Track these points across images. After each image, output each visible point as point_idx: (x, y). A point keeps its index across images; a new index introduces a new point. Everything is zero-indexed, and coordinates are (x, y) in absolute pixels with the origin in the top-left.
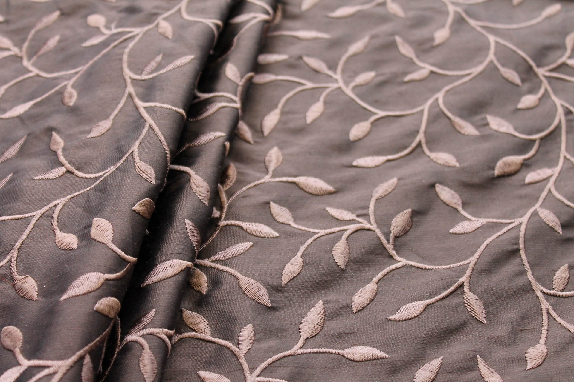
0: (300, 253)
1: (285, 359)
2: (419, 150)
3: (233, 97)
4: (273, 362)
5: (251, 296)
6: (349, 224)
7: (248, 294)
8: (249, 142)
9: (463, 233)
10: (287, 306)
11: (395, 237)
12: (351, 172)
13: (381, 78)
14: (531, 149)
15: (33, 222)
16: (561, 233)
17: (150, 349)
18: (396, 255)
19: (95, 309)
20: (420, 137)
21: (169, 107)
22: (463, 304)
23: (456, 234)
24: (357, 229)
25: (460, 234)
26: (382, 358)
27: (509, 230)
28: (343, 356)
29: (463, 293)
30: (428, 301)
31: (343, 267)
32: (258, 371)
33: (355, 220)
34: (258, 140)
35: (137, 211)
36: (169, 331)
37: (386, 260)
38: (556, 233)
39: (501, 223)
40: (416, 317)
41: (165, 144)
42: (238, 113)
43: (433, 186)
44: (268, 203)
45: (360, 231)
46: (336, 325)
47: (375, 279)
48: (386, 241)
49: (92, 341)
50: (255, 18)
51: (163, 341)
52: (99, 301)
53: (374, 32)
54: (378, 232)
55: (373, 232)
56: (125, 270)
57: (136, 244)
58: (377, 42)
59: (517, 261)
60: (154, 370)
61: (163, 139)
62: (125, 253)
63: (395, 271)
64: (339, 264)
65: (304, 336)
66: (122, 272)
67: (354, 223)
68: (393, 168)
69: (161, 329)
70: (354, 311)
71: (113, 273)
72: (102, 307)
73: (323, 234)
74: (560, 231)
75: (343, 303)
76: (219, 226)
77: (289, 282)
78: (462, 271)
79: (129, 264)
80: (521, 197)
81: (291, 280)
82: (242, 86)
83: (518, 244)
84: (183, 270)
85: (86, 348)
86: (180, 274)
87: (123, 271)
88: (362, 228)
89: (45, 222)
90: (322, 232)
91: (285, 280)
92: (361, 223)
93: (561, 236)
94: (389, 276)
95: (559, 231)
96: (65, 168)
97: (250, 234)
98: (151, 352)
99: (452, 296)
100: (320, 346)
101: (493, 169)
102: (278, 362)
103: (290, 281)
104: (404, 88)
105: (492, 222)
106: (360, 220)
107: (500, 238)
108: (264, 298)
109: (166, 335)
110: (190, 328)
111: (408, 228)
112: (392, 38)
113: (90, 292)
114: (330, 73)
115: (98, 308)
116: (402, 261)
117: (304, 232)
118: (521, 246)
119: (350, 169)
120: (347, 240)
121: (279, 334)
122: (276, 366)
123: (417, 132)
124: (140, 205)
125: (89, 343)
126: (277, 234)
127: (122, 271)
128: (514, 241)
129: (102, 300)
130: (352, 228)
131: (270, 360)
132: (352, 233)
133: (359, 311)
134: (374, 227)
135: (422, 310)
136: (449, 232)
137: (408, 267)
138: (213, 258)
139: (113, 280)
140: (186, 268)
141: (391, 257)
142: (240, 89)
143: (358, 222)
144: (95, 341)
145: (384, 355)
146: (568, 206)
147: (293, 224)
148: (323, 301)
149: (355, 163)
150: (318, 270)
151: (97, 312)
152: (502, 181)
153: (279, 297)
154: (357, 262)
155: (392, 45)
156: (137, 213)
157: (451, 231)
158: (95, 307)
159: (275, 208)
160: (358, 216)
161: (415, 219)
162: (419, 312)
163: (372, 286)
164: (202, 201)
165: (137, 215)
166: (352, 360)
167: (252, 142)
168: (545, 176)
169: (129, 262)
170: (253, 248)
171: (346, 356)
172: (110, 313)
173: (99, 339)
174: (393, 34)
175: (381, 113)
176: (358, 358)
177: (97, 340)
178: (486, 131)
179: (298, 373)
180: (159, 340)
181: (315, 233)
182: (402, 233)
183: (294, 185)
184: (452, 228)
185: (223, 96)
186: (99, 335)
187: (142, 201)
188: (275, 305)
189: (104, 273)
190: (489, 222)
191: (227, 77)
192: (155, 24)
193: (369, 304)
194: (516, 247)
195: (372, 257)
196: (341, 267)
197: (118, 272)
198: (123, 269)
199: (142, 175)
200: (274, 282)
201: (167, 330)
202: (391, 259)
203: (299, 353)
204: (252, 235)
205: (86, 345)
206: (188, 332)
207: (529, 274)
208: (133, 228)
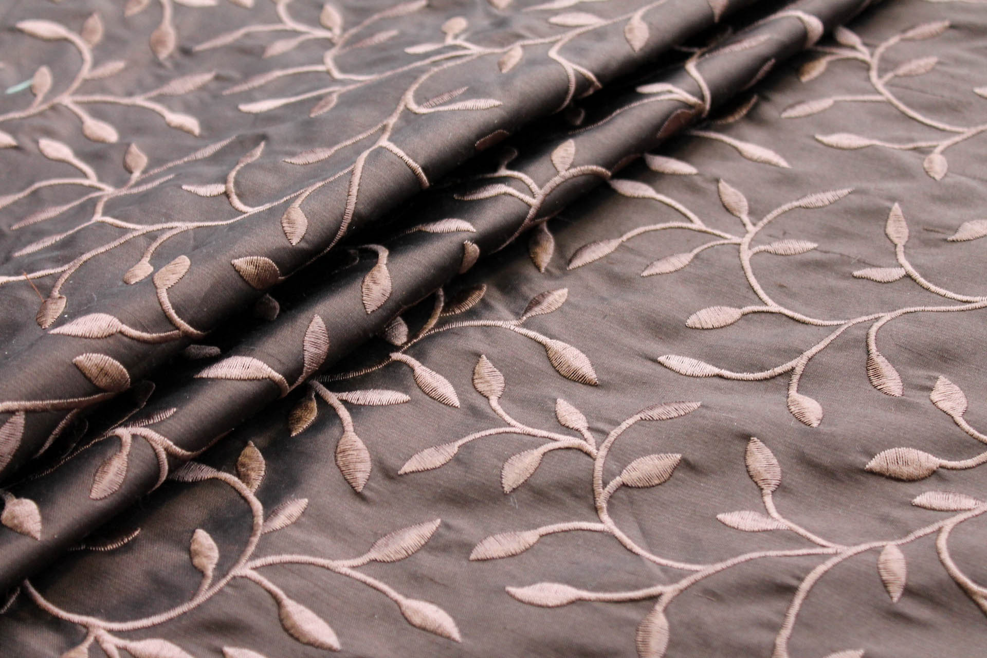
0: (460, 442)
1: (311, 568)
2: (781, 381)
3: (534, 187)
4: (291, 563)
5: (341, 464)
6: (569, 434)
7: (339, 459)
8: (538, 268)
9: (736, 527)
10: (385, 505)
11: (624, 483)
12: (648, 368)
13: (818, 256)
14: (970, 456)
15: (129, 236)
16: (895, 599)
17: (127, 455)
18: (605, 510)
19: (74, 360)
20: (799, 363)
21: (401, 153)
22: (636, 626)
23: (724, 524)
24: (571, 446)
25: (730, 527)
26: (449, 638)
27: (809, 555)
28: (399, 606)
29: (651, 610)
30: (585, 594)
31: (507, 489)
32: (259, 562)
33: (580, 431)
34: (553, 270)
35: (237, 268)
36: (174, 447)
37: (585, 511)
38: (886, 595)
39: (809, 540)
40: (548, 607)
41: (353, 200)
42: (527, 213)
43: (746, 437)
44: (478, 355)
45: (575, 451)
46: (429, 563)
47: (543, 530)
48: (601, 482)
49: (42, 400)
50: (670, 92)
51: (157, 455)
52: (88, 354)
53: (864, 185)
54: (599, 465)
55: (592, 460)
56: (162, 335)
57: (205, 310)
58: (857, 200)
59: (779, 604)
60: (112, 484)
61: (354, 191)
62: (176, 312)
63: (586, 532)
64: (504, 481)
65: (373, 555)
66: (154, 335)
67: (575, 436)
68: (718, 388)
69: (163, 438)
70: (473, 557)
71: (137, 329)
72: (88, 364)
73: (518, 430)
74: (896, 594)
75: (465, 537)
76: (391, 357)
77: (413, 472)
78: (673, 576)
79: (177, 331)
80: (884, 519)
81: (419, 471)
82: (563, 177)
83: (801, 579)
84: (259, 380)
85: (28, 404)
86: (251, 383)
87: (157, 334)
88: (580, 447)
89: (142, 242)
90: (519, 427)
91: (408, 467)
92: (585, 440)
93: (892, 604)
94: (569, 535)
95: (893, 594)
96: (226, 187)
97: (418, 384)
98: (126, 460)
99: (630, 604)
100: (381, 579)
101: (872, 456)
102: (297, 566)
103: (416, 472)
104: (844, 284)
105: (796, 533)
106: (587, 434)
107: (787, 559)
108: (359, 475)
109: (166, 449)
110: (237, 471)
111: (657, 482)
112: (888, 204)
113: (86, 338)
114: (746, 219)
115: (80, 362)
116: (607, 523)
117: (496, 416)
118: (805, 586)
119: (649, 363)
120: (544, 454)
121: (339, 534)
122: (290, 570)
123: (801, 352)
124: (247, 262)
125: (35, 399)
126: (457, 403)
127: (155, 333)
128: (798, 572)
129: (95, 355)
130: (566, 440)
131: (286, 558)
132: (560, 449)
133: (478, 560)
134: (601, 455)
135: (565, 602)
136: (716, 516)
137: (606, 536)
138: (345, 395)
139: (132, 338)
140: (266, 378)
141: (596, 510)
142: (557, 180)
143: (582, 437)
144: (46, 402)
145: (455, 634)
146: (943, 563)
147: (494, 402)
148: (442, 521)
149: (661, 359)
150: (467, 475)
151: (76, 366)
152: (872, 481)
153: (381, 485)
154: (534, 492)
155: (880, 215)
156: (236, 271)
157: (720, 516)
158: (77, 358)
159: (485, 366)
160: (589, 429)
161: (679, 474)
162: (558, 602)
163: (530, 537)
164: (364, 303)
165: (234, 272)
166: (406, 619)
167: (543, 270)
168: (953, 506)
169: (178, 328)
170: (406, 406)
171: (403, 609)
172: (97, 377)
173: (56, 402)
174: (893, 199)
175: (773, 307)
176: (417, 620)
177: (51, 402)
178: (917, 397)
179: (313, 595)
180: (151, 452)
181: (509, 425)
182: (638, 483)
183: (542, 348)
184: (724, 512)
185: (520, 180)
186: (60, 398)
187: (255, 258)
188: (367, 493)
189: (123, 323)
190: (791, 530)
191: (551, 157)
192: (505, 49)
193: (503, 558)
194: (794, 582)
195: (561, 495)
196: (503, 488)
197: (148, 332)
198: (160, 332)
199: (284, 225)
200: (391, 461)
201: (171, 443)
202: (594, 513)
203: (341, 571)
204: (420, 388)
205: (29, 400)
206: (230, 473)
207: (785, 633)
208: (213, 286)
